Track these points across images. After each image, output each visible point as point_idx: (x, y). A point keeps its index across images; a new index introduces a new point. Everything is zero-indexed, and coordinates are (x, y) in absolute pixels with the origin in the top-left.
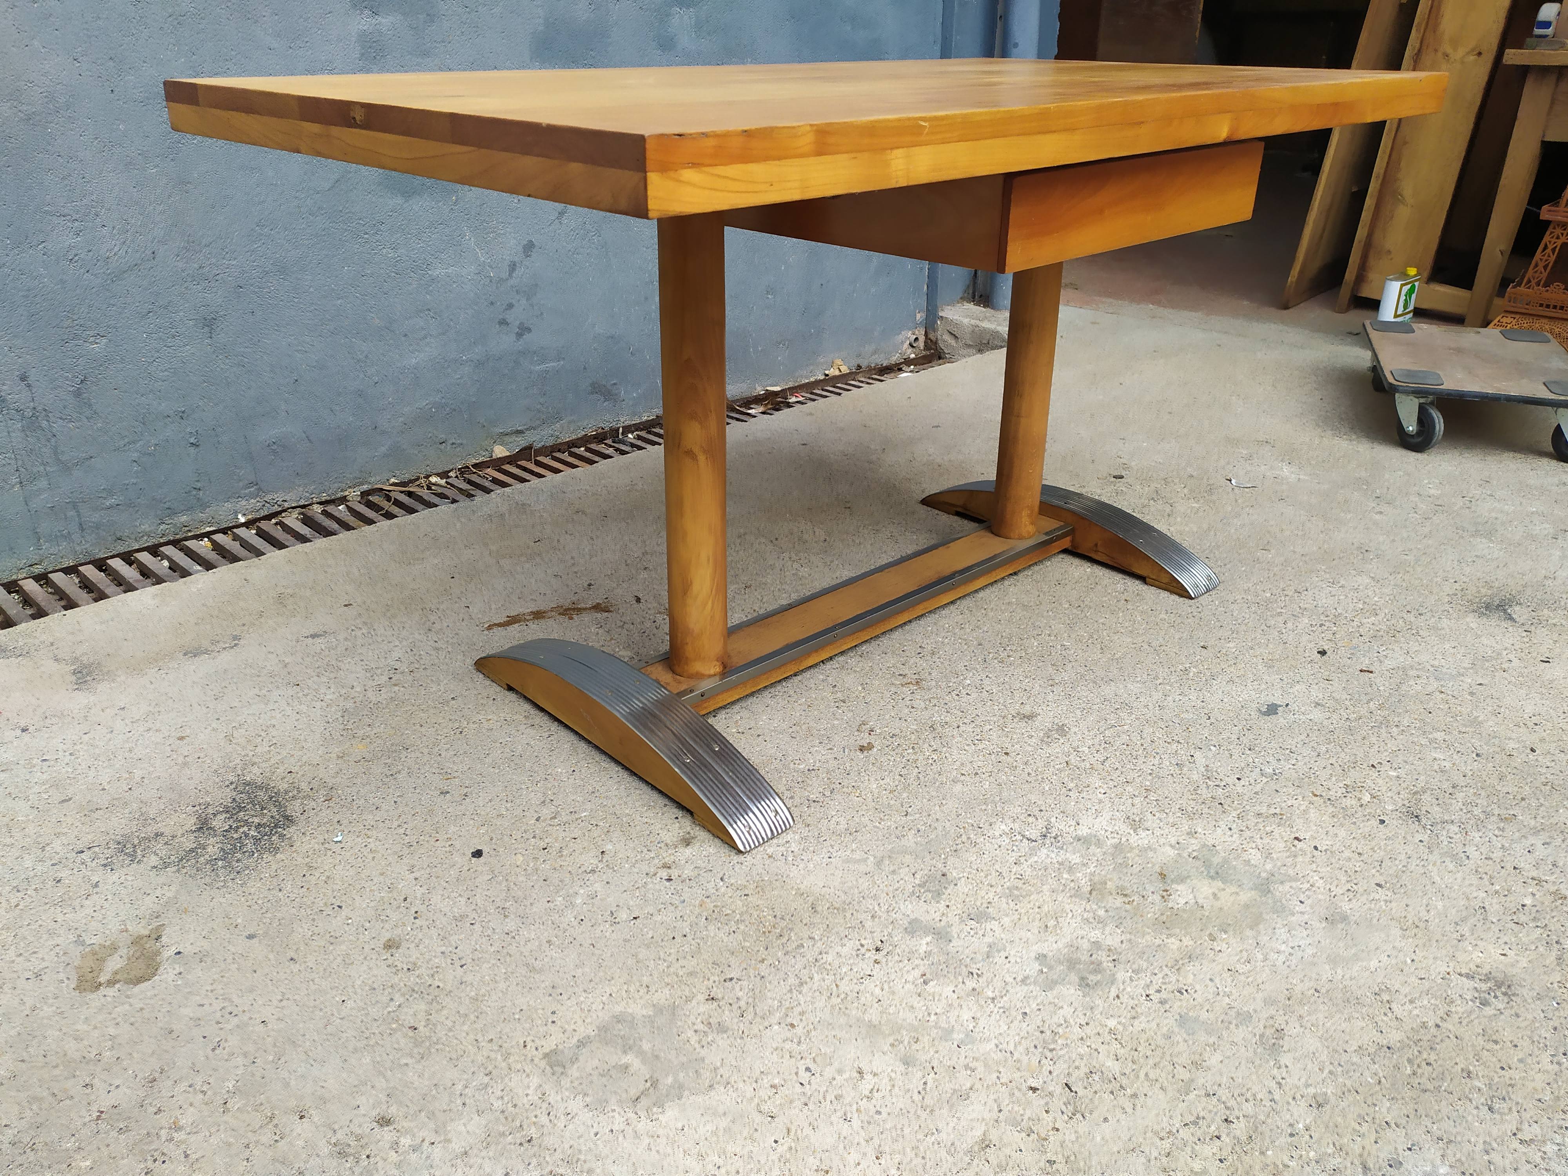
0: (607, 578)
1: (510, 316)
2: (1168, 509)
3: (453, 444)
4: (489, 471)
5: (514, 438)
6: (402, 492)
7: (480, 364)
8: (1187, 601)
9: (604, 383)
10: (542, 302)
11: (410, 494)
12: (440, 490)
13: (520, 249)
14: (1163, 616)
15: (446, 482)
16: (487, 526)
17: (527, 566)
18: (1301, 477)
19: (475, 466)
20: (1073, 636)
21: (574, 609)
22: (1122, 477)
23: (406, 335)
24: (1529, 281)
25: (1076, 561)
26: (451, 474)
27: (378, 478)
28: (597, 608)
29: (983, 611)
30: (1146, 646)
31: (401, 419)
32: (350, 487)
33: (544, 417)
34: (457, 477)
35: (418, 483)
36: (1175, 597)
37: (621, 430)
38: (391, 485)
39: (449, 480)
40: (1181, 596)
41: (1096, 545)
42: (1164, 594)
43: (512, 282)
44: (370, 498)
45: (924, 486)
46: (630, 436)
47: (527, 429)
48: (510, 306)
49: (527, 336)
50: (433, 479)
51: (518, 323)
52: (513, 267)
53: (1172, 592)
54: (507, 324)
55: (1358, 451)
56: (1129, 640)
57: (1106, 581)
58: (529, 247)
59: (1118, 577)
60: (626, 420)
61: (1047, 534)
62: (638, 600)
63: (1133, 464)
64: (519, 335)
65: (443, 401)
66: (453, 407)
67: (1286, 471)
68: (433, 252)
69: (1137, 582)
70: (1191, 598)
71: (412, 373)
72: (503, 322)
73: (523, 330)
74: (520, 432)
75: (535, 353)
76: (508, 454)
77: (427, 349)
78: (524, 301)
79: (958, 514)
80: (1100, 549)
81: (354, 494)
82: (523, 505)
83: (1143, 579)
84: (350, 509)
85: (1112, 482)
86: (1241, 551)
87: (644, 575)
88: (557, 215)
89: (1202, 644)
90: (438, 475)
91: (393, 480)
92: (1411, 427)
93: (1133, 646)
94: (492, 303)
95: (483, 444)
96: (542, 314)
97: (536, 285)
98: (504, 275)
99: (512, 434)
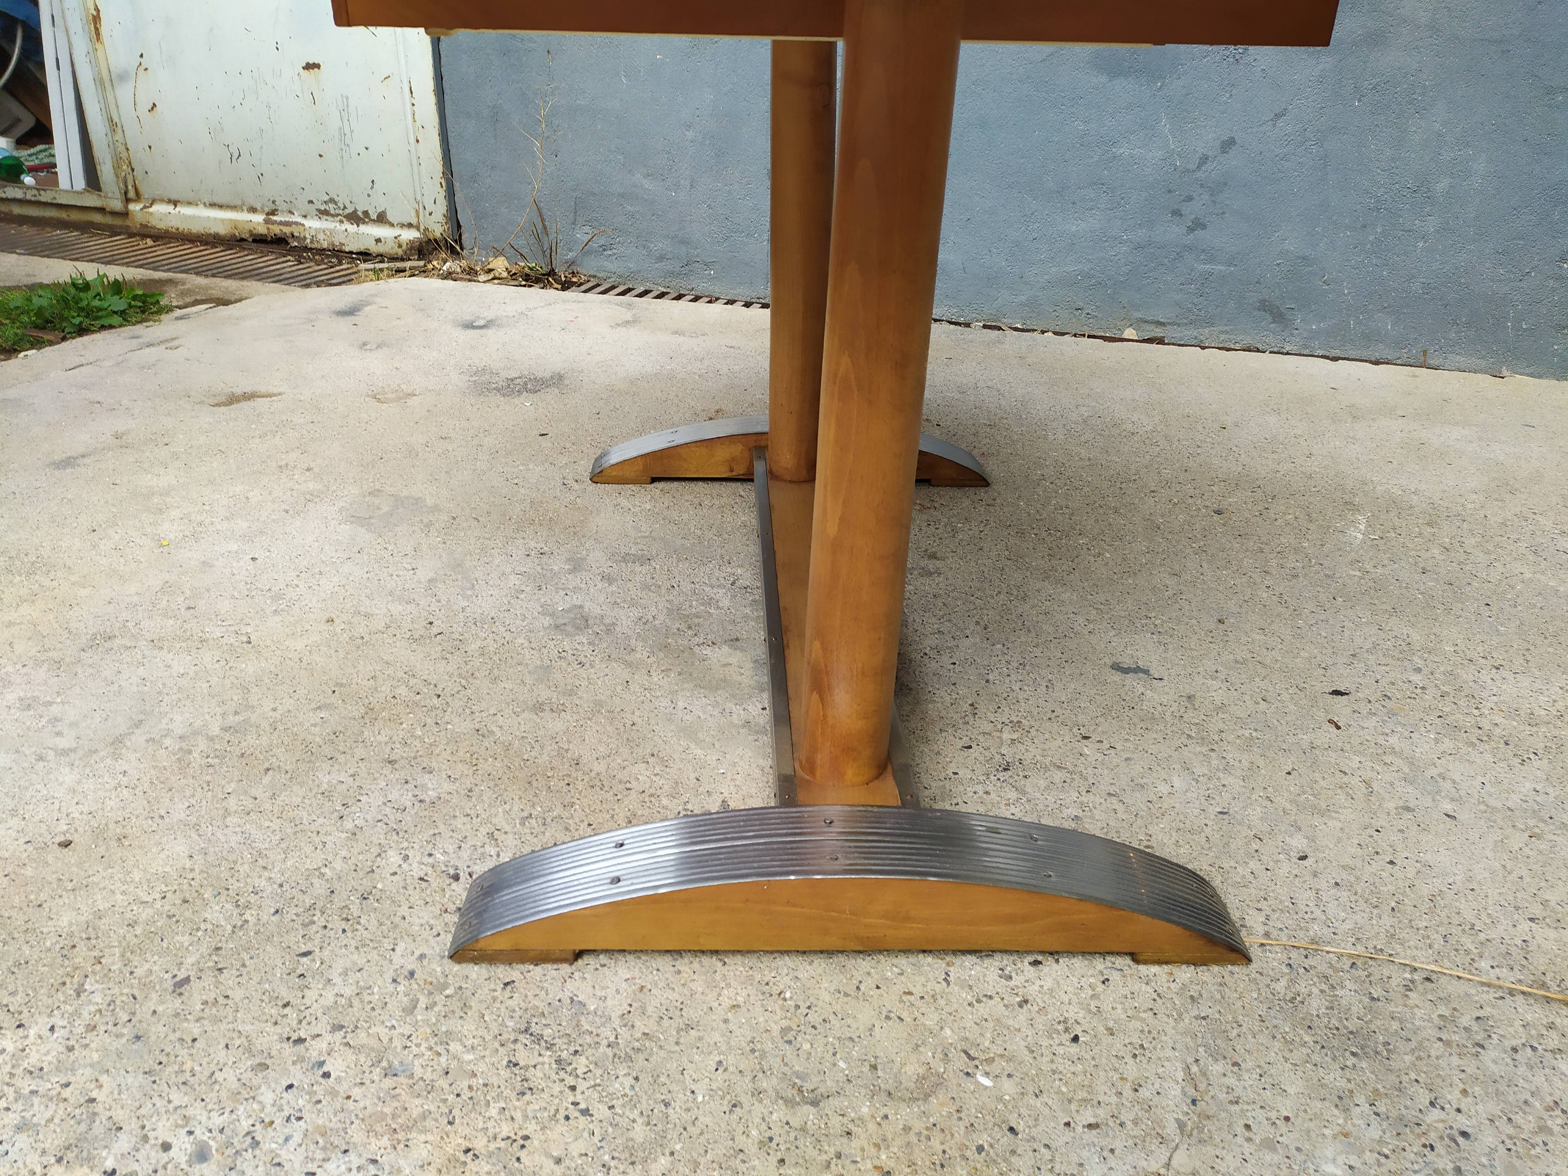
1: (1186, 209)
3: (1088, 314)
5: (1153, 327)
7: (1139, 247)
9: (1277, 304)
10: (1227, 202)
13: (1218, 143)
23: (1074, 203)
31: (1046, 277)
43: (1198, 174)
47: (1169, 324)
48: (1190, 199)
49: (1199, 233)
51: (1193, 216)
52: (1204, 160)
54: (1181, 215)
58: (1229, 144)
60: (1292, 349)
64: (1191, 230)
65: (1092, 272)
66: (1100, 280)
68: (1123, 132)
71: (1070, 238)
72: (1177, 213)
73: (1198, 225)
75: (1203, 251)
76: (1135, 338)
77: (1091, 220)
78: (1206, 196)
81: (977, 325)
88: (1272, 116)
91: (1017, 326)
94: (1170, 191)
95: (1118, 324)
96: (1223, 213)
97: (1226, 184)
98: (1192, 167)
99: (1152, 323)
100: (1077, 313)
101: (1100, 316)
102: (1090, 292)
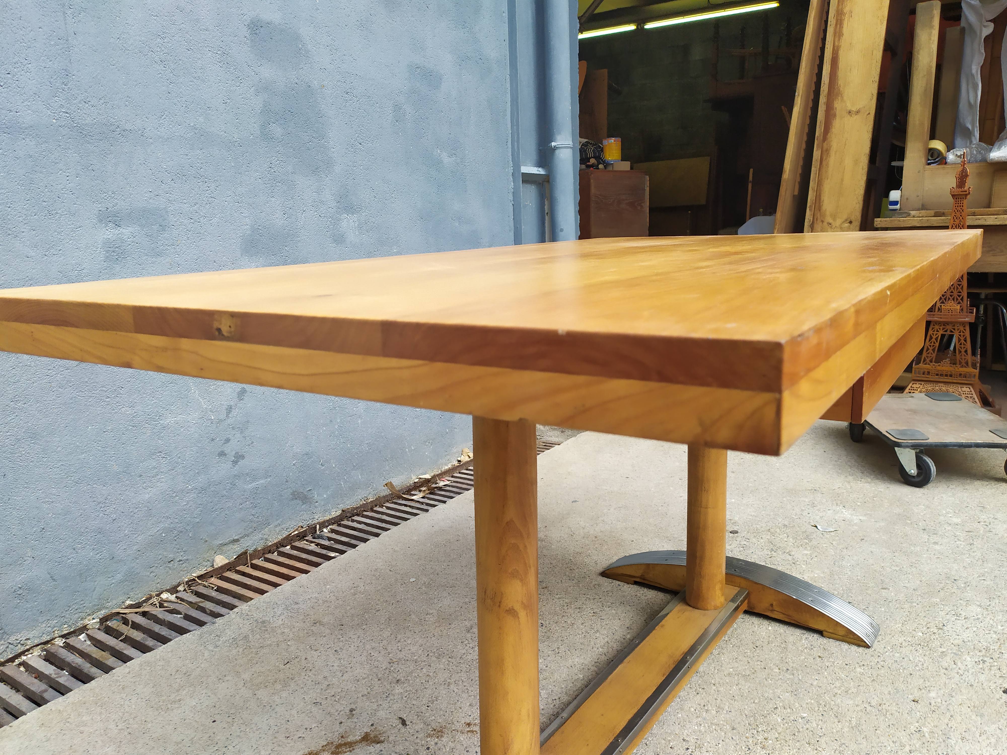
0: (365, 698)
1: (227, 449)
2: (790, 558)
3: (180, 560)
4: (214, 580)
5: (231, 546)
6: (136, 613)
7: (203, 490)
8: (867, 650)
9: (301, 490)
10: (253, 434)
11: (144, 614)
12: (172, 606)
13: (235, 395)
14: (858, 670)
15: (176, 597)
16: (234, 652)
17: (284, 694)
18: (861, 518)
19: (200, 577)
20: (804, 706)
21: (345, 744)
22: (736, 532)
24: (924, 360)
25: (756, 620)
26: (181, 588)
27: (114, 602)
28: (366, 739)
29: (714, 688)
30: (869, 708)
31: (135, 548)
32: (89, 615)
33: (255, 525)
34: (185, 590)
35: (151, 601)
36: (854, 648)
37: (318, 526)
38: (127, 608)
39: (179, 595)
40: (859, 646)
41: (772, 605)
42: (845, 646)
43: (229, 421)
44: (109, 623)
45: (595, 558)
46: (325, 530)
47: (242, 537)
48: (228, 440)
49: (241, 462)
50: (164, 596)
51: (234, 452)
52: (229, 409)
53: (849, 643)
54: (225, 455)
55: (881, 491)
56: (851, 702)
57: (791, 639)
58: (242, 394)
59: (798, 632)
60: (320, 517)
61: (733, 600)
62: (404, 723)
63: (736, 519)
64: (235, 462)
65: (172, 525)
66: (180, 529)
67: (847, 514)
68: (164, 406)
69: (816, 636)
70: (868, 647)
71: (145, 507)
72: (222, 454)
73: (239, 457)
74: (237, 541)
75: (247, 474)
76: (227, 561)
77: (159, 484)
78: (238, 435)
79: (636, 583)
80: (776, 608)
81: (93, 622)
82: (263, 622)
83: (820, 633)
84: (90, 638)
85: (733, 537)
86: (869, 592)
87: (398, 689)
89: (911, 697)
90: (167, 591)
91: (128, 602)
92: (912, 470)
93: (859, 708)
94: (213, 440)
95: (205, 556)
96: (253, 443)
97: (248, 422)
98: (223, 417)
99: (229, 543)
100: (171, 565)
101: (190, 557)
102: (175, 543)
